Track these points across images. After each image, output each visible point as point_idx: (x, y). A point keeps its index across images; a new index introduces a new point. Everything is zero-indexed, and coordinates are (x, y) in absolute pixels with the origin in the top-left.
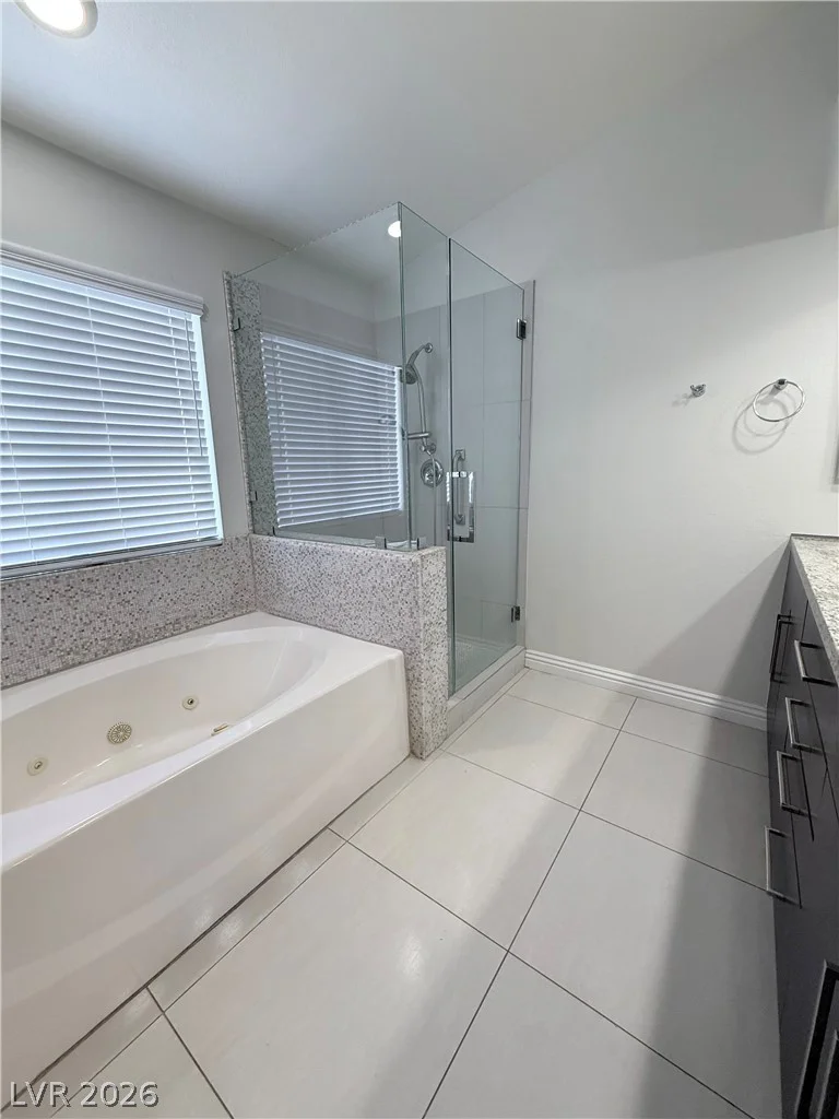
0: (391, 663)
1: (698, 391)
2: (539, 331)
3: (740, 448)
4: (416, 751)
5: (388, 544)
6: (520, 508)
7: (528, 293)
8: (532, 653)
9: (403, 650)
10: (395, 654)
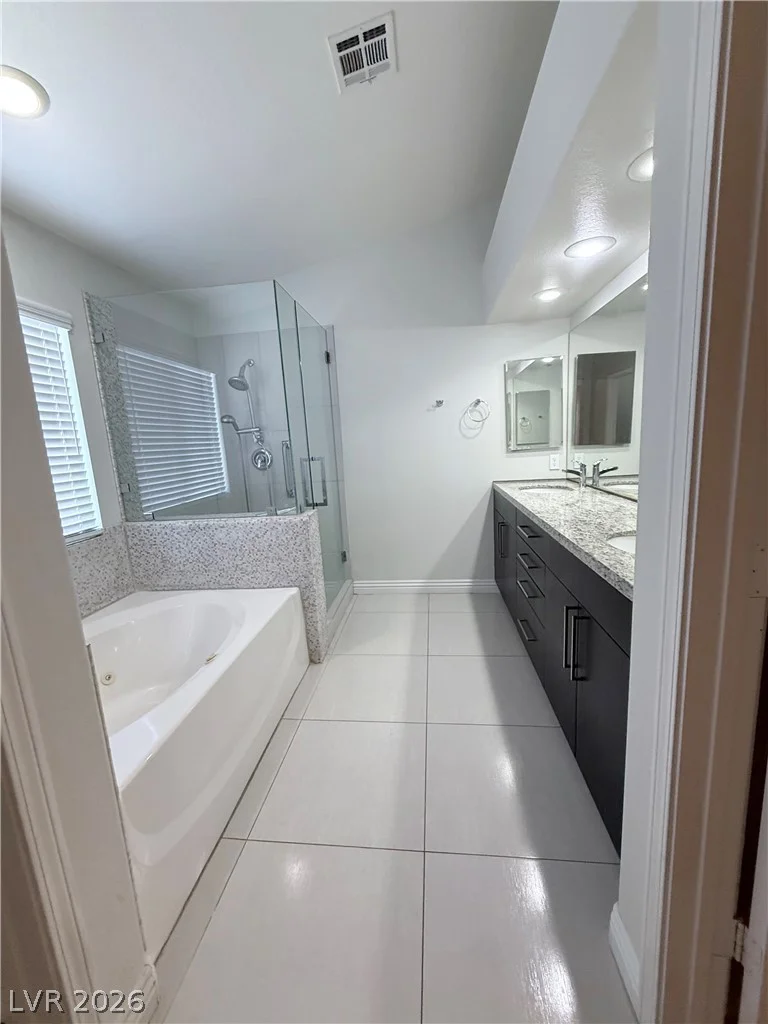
0: (293, 596)
1: (440, 403)
2: (339, 358)
3: (464, 436)
4: (314, 658)
5: (279, 512)
6: (338, 481)
7: (327, 333)
8: (358, 584)
9: (299, 587)
10: (294, 591)
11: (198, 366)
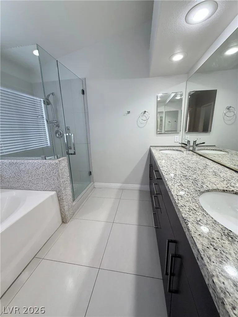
0: (52, 196)
1: (129, 112)
2: (88, 92)
3: (139, 127)
4: (64, 221)
5: (46, 158)
6: (88, 143)
7: (83, 81)
8: (97, 184)
9: (56, 191)
10: (54, 193)
11: (33, 95)
